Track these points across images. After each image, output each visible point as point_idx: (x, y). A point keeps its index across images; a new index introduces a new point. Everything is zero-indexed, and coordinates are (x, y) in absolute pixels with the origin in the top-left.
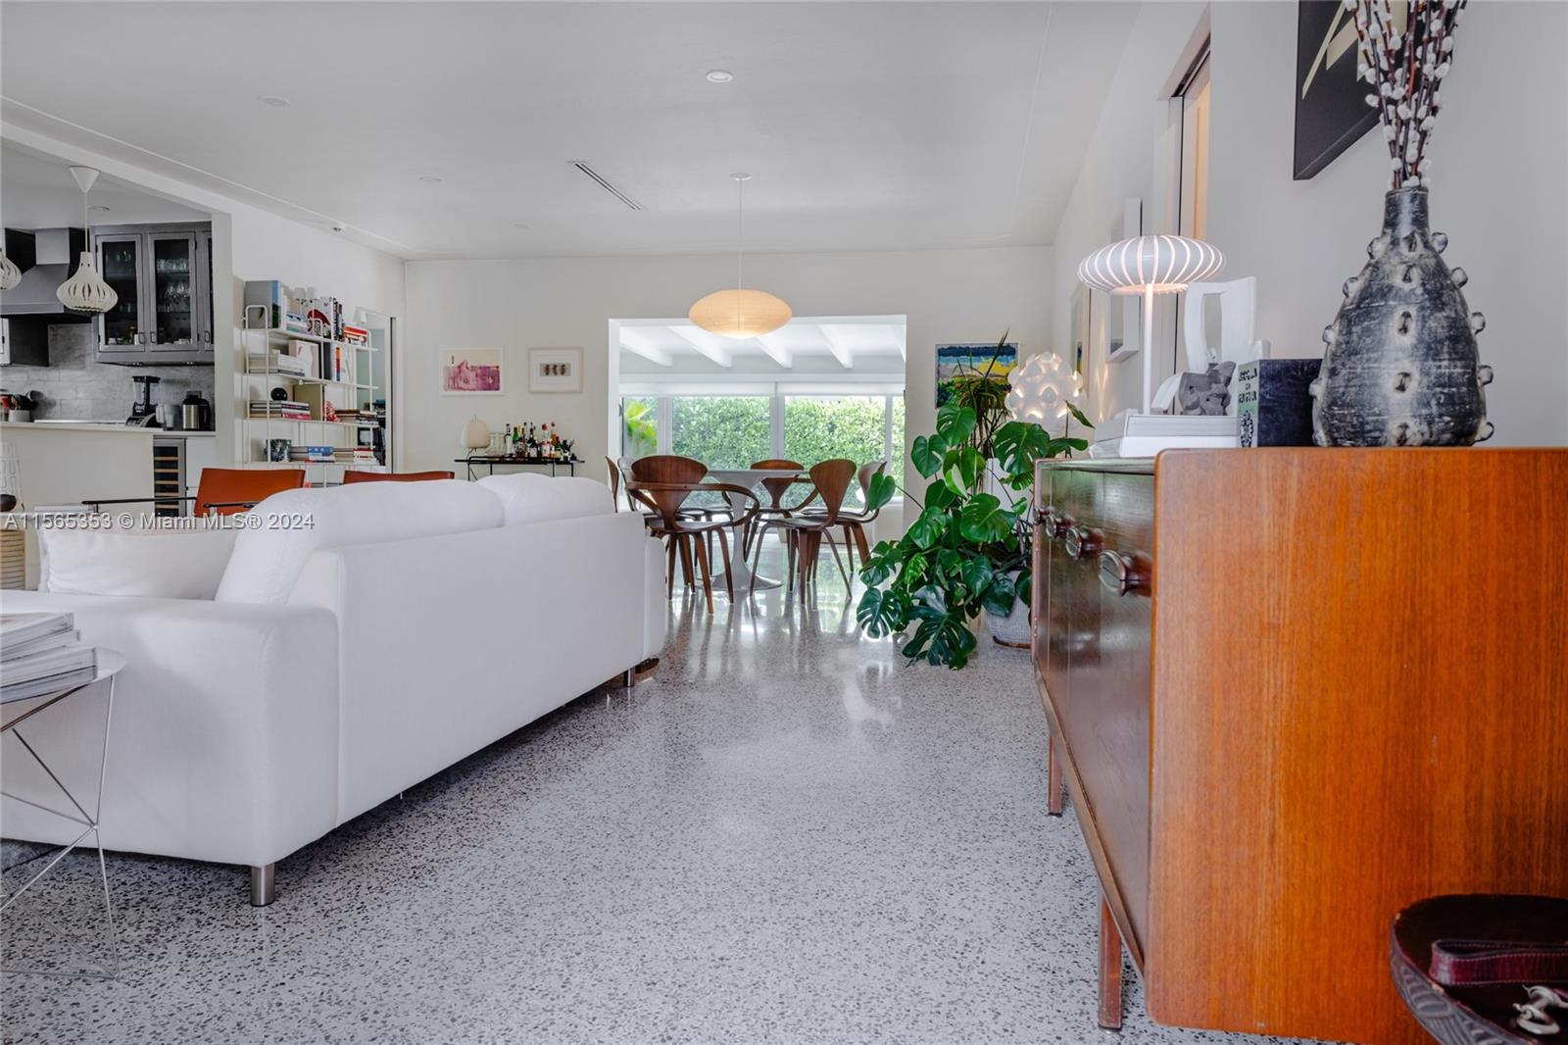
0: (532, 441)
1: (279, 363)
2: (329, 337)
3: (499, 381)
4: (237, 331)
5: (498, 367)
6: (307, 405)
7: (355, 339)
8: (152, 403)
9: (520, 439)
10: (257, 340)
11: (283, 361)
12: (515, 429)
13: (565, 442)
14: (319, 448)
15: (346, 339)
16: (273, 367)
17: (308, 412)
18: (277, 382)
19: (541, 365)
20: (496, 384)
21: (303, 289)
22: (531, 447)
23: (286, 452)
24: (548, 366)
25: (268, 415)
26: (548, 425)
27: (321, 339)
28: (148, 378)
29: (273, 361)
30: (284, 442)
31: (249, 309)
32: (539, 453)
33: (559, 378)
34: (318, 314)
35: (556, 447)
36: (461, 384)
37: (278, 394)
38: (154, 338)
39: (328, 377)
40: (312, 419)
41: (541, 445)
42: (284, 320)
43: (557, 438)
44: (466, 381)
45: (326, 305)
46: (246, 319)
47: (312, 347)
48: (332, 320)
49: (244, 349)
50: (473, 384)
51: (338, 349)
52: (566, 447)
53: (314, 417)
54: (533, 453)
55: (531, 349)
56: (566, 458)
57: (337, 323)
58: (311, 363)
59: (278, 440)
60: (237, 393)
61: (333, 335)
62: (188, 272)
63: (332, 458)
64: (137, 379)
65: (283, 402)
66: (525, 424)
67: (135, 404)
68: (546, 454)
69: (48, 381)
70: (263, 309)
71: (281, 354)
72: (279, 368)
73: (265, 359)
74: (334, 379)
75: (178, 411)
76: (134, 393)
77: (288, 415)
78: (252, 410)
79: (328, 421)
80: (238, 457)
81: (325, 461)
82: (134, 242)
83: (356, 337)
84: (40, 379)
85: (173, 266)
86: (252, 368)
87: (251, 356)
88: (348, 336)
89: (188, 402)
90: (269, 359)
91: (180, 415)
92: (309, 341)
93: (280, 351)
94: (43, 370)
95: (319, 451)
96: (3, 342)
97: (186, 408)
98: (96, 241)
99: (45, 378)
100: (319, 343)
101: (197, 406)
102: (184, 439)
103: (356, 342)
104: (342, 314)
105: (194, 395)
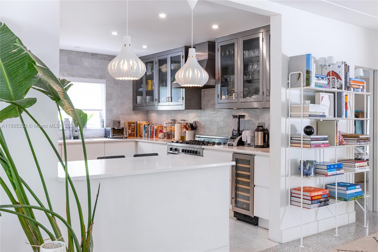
1: (310, 110)
2: (341, 88)
4: (283, 90)
6: (327, 137)
7: (357, 88)
8: (241, 129)
10: (296, 94)
11: (312, 108)
14: (334, 165)
15: (352, 89)
16: (305, 113)
17: (327, 142)
18: (307, 122)
21: (325, 58)
23: (312, 169)
25: (302, 145)
27: (336, 90)
28: (240, 116)
29: (305, 109)
30: (312, 162)
31: (291, 75)
34: (335, 74)
37: (308, 131)
38: (242, 95)
39: (340, 116)
40: (330, 146)
42: (314, 80)
45: (339, 67)
46: (289, 81)
47: (329, 95)
48: (343, 77)
49: (287, 101)
51: (346, 95)
53: (331, 144)
57: (346, 78)
58: (329, 107)
59: (307, 162)
60: (283, 131)
61: (343, 87)
62: (259, 57)
63: (342, 171)
64: (235, 117)
65: (311, 136)
67: (234, 130)
70: (300, 73)
71: (311, 103)
72: (310, 114)
73: (301, 107)
74: (344, 116)
75: (253, 135)
76: (233, 124)
77: (316, 145)
78: (292, 141)
79: (339, 145)
80: (283, 172)
81: (337, 174)
82: (234, 43)
83: (358, 87)
84: (198, 116)
85: (252, 54)
86: (292, 113)
87: (292, 106)
88: (353, 86)
89: (257, 130)
90: (303, 107)
91: (254, 136)
92: (326, 92)
93: (310, 101)
94: (199, 111)
95: (334, 168)
96: (183, 100)
97: (257, 133)
98: (218, 46)
99: (200, 115)
100: (334, 93)
101: (262, 132)
102: (253, 156)
103: (358, 90)
104: (349, 72)
105: (261, 125)
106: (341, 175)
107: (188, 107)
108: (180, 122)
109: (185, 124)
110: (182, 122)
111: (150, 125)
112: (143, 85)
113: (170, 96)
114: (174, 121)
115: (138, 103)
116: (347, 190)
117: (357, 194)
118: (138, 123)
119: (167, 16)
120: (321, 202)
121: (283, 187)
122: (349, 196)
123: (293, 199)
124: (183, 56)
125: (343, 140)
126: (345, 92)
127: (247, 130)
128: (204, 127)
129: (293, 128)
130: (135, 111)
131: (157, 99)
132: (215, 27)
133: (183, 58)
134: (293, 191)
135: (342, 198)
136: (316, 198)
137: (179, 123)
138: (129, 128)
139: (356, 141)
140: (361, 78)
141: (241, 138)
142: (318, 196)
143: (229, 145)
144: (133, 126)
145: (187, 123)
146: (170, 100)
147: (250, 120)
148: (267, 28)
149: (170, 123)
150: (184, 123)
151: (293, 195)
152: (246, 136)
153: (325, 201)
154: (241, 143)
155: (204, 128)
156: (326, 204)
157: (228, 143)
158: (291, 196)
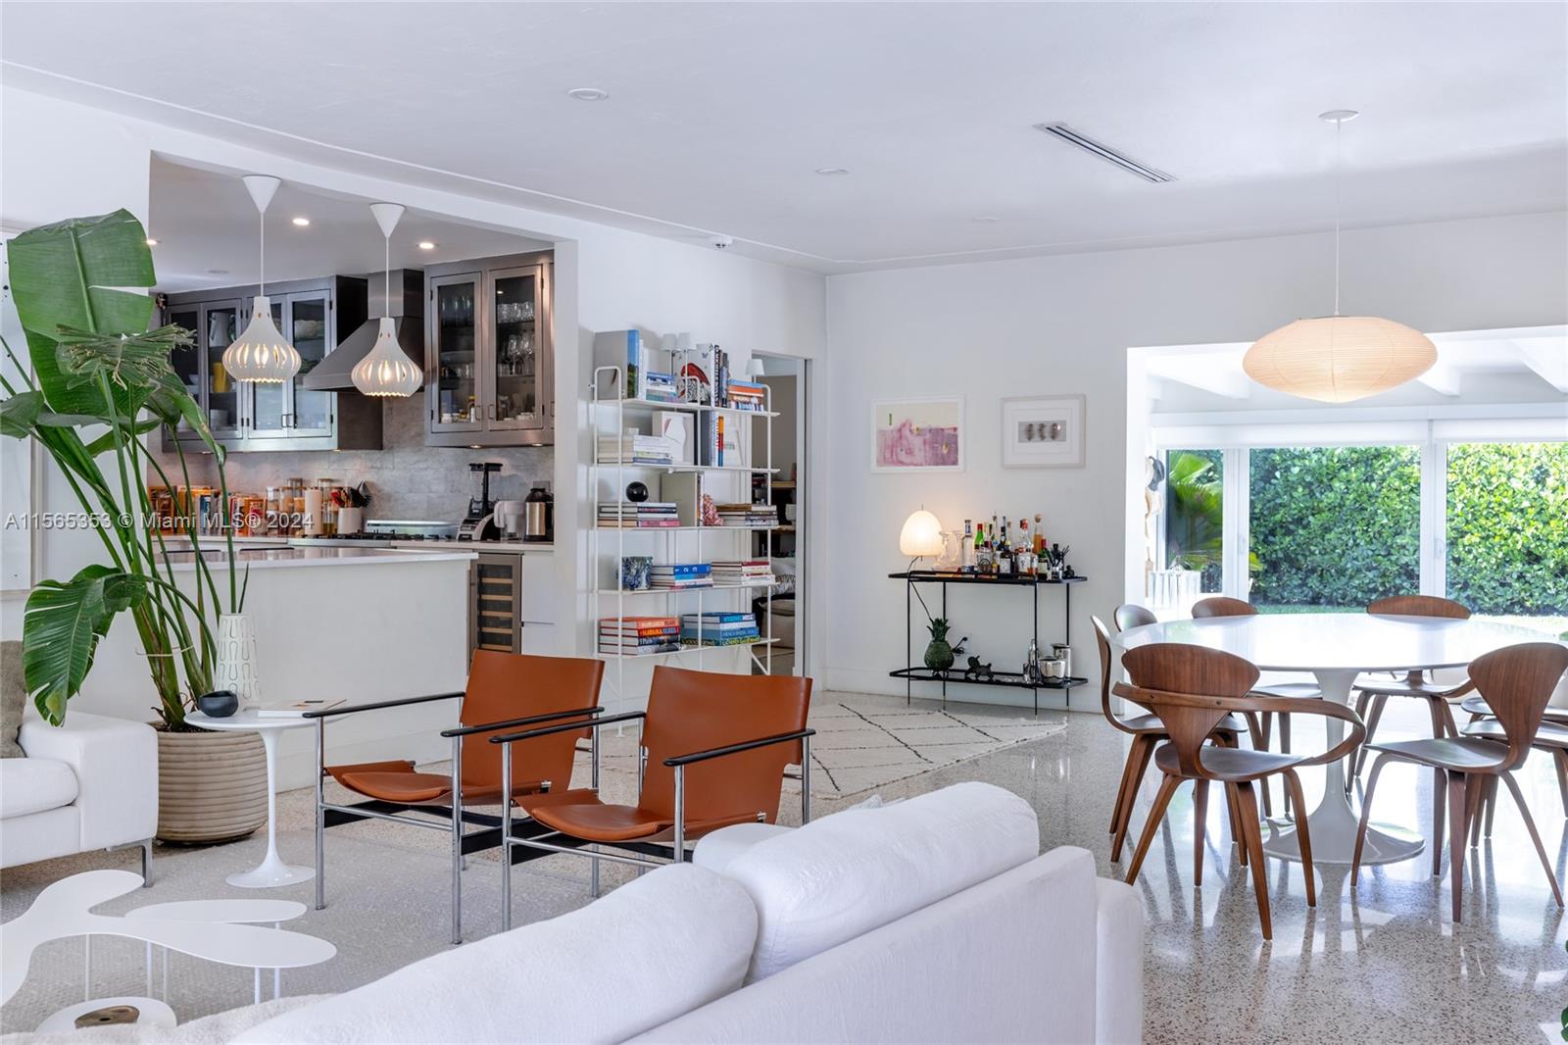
0: (1002, 546)
1: (636, 448)
2: (707, 402)
3: (956, 450)
4: (582, 405)
5: (955, 429)
6: (674, 505)
7: (745, 403)
8: (490, 499)
9: (986, 544)
10: (608, 415)
11: (642, 445)
12: (980, 527)
13: (1056, 546)
14: (690, 567)
15: (733, 404)
16: (626, 455)
17: (676, 516)
18: (635, 474)
19: (1020, 424)
20: (952, 456)
21: (674, 336)
22: (1003, 556)
23: (644, 575)
24: (1031, 425)
25: (620, 523)
26: (1031, 522)
27: (696, 406)
28: (488, 465)
29: (627, 446)
30: (643, 559)
31: (600, 371)
32: (1014, 566)
33: (1048, 446)
34: (694, 370)
35: (1040, 556)
36: (903, 456)
37: (636, 492)
38: (493, 414)
39: (706, 462)
40: (681, 526)
41: (1018, 551)
42: (644, 386)
43: (1043, 542)
44: (910, 452)
45: (705, 356)
46: (595, 386)
47: (685, 418)
48: (712, 377)
49: (590, 427)
50: (920, 455)
51: (721, 418)
52: (1058, 555)
53: (683, 522)
54: (1005, 566)
55: (1005, 400)
56: (1055, 574)
57: (719, 381)
58: (682, 444)
59: (633, 558)
60: (582, 493)
61: (713, 400)
62: (534, 321)
63: (709, 580)
64: (475, 467)
65: (639, 504)
66: (995, 518)
67: (472, 501)
68: (1024, 569)
69: (382, 468)
70: (616, 370)
71: (640, 434)
72: (636, 456)
73: (617, 442)
74: (715, 463)
75: (522, 512)
76: (470, 486)
77: (648, 522)
78: (601, 515)
79: (705, 525)
80: (581, 583)
81: (695, 586)
82: (473, 283)
83: (747, 399)
84: (372, 467)
85: (517, 312)
86: (601, 455)
87: (601, 439)
88: (735, 398)
89: (532, 499)
90: (622, 442)
91: (524, 516)
92: (679, 410)
93: (637, 430)
94: (376, 454)
95: (691, 571)
96: (332, 421)
97: (531, 506)
98: (430, 286)
99: (379, 465)
100: (695, 412)
101: (543, 504)
102: (519, 555)
103: (746, 406)
104: (727, 367)
105: (541, 487)
106: (708, 590)
107: (347, 442)
108: (320, 484)
109: (334, 491)
110: (325, 485)
111: (221, 497)
112: (200, 379)
113: (292, 412)
114: (299, 485)
115: (179, 431)
116: (722, 622)
117: (744, 633)
118: (179, 490)
119: (311, 223)
120: (660, 643)
121: (581, 615)
122: (726, 634)
123: (604, 639)
124: (331, 303)
125: (716, 516)
126: (717, 412)
127: (508, 500)
128: (389, 498)
129: (604, 488)
130: (170, 455)
131: (248, 420)
132: (427, 246)
133: (331, 308)
134: (603, 624)
135: (710, 641)
136: (650, 633)
137: (316, 488)
138: (154, 505)
139: (744, 518)
140: (760, 379)
141: (492, 519)
142: (655, 629)
143: (462, 539)
144: (165, 499)
145: (341, 488)
146: (292, 424)
147: (514, 475)
148: (550, 253)
149: (288, 488)
150: (331, 488)
151: (604, 631)
152: (504, 513)
153: (670, 642)
154: (492, 533)
155: (389, 501)
156: (672, 647)
157: (459, 533)
158: (600, 634)
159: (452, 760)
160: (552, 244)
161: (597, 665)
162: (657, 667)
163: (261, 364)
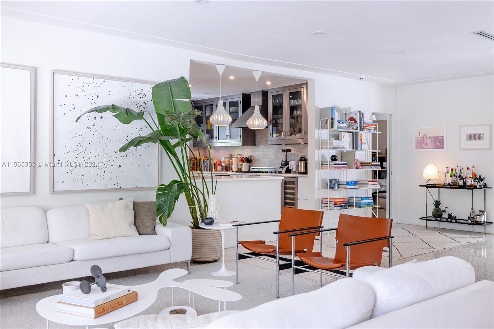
0: (460, 176)
1: (333, 144)
2: (357, 129)
3: (443, 144)
4: (316, 131)
5: (443, 137)
6: (346, 162)
7: (369, 129)
8: (288, 160)
9: (454, 175)
10: (325, 134)
11: (336, 143)
12: (452, 169)
13: (480, 176)
14: (351, 182)
15: (365, 130)
16: (330, 146)
17: (347, 166)
18: (333, 152)
19: (467, 135)
20: (442, 146)
21: (346, 108)
22: (460, 180)
23: (336, 185)
24: (471, 135)
25: (328, 168)
26: (471, 168)
27: (353, 130)
28: (287, 150)
29: (331, 143)
30: (336, 180)
31: (322, 120)
32: (464, 183)
33: (477, 142)
34: (352, 119)
35: (474, 180)
36: (424, 146)
37: (334, 158)
38: (289, 134)
39: (356, 148)
40: (348, 169)
41: (466, 178)
42: (336, 124)
43: (475, 175)
44: (426, 144)
45: (356, 114)
46: (321, 125)
47: (349, 134)
48: (358, 121)
49: (319, 138)
50: (430, 145)
51: (361, 134)
52: (481, 179)
54: (461, 183)
55: (461, 126)
56: (480, 186)
57: (361, 122)
58: (349, 142)
59: (333, 179)
60: (316, 158)
61: (359, 128)
62: (301, 105)
63: (357, 186)
64: (283, 151)
65: (335, 162)
66: (457, 167)
67: (282, 161)
68: (468, 184)
69: (255, 151)
70: (327, 120)
71: (335, 140)
72: (333, 147)
73: (328, 142)
74: (359, 149)
75: (297, 165)
76: (282, 157)
77: (338, 168)
78: (322, 165)
79: (356, 168)
80: (316, 187)
81: (354, 188)
82: (282, 94)
83: (370, 128)
84: (253, 151)
85: (296, 102)
86: (323, 147)
87: (322, 141)
88: (366, 128)
89: (301, 160)
90: (329, 142)
91: (298, 166)
92: (348, 132)
93: (334, 138)
94: (254, 147)
95: (351, 184)
96: (241, 137)
97: (300, 163)
98: (270, 95)
99: (254, 150)
100: (353, 133)
101: (304, 162)
102: (297, 178)
103: (370, 130)
104: (363, 118)
105: (304, 157)
106: (357, 190)
107: (245, 143)
108: (237, 156)
109: (241, 158)
110: (239, 156)
111: (209, 160)
112: (203, 126)
113: (229, 135)
114: (231, 156)
115: (198, 141)
116: (362, 200)
117: (369, 204)
118: (197, 158)
119: (235, 78)
120: (342, 206)
121: (316, 197)
122: (363, 204)
123: (323, 205)
124: (240, 102)
125: (360, 166)
126: (360, 132)
127: (293, 161)
128: (257, 160)
129: (323, 157)
130: (195, 148)
131: (217, 137)
132: (269, 83)
133: (240, 103)
134: (323, 200)
135: (358, 206)
136: (338, 203)
137: (236, 157)
138: (191, 162)
139: (369, 166)
140: (374, 122)
141: (288, 167)
142: (340, 202)
143: (279, 173)
144: (193, 161)
145: (243, 157)
146: (229, 138)
147: (295, 153)
148: (306, 84)
149: (228, 157)
150: (240, 157)
151: (323, 202)
152: (292, 165)
153: (345, 206)
154: (288, 171)
155: (257, 161)
156: (345, 208)
157: (278, 171)
158: (322, 203)
159: (276, 241)
160: (307, 81)
161: (321, 213)
162: (340, 214)
163: (220, 120)
